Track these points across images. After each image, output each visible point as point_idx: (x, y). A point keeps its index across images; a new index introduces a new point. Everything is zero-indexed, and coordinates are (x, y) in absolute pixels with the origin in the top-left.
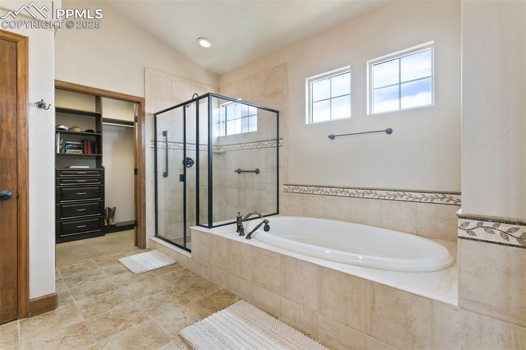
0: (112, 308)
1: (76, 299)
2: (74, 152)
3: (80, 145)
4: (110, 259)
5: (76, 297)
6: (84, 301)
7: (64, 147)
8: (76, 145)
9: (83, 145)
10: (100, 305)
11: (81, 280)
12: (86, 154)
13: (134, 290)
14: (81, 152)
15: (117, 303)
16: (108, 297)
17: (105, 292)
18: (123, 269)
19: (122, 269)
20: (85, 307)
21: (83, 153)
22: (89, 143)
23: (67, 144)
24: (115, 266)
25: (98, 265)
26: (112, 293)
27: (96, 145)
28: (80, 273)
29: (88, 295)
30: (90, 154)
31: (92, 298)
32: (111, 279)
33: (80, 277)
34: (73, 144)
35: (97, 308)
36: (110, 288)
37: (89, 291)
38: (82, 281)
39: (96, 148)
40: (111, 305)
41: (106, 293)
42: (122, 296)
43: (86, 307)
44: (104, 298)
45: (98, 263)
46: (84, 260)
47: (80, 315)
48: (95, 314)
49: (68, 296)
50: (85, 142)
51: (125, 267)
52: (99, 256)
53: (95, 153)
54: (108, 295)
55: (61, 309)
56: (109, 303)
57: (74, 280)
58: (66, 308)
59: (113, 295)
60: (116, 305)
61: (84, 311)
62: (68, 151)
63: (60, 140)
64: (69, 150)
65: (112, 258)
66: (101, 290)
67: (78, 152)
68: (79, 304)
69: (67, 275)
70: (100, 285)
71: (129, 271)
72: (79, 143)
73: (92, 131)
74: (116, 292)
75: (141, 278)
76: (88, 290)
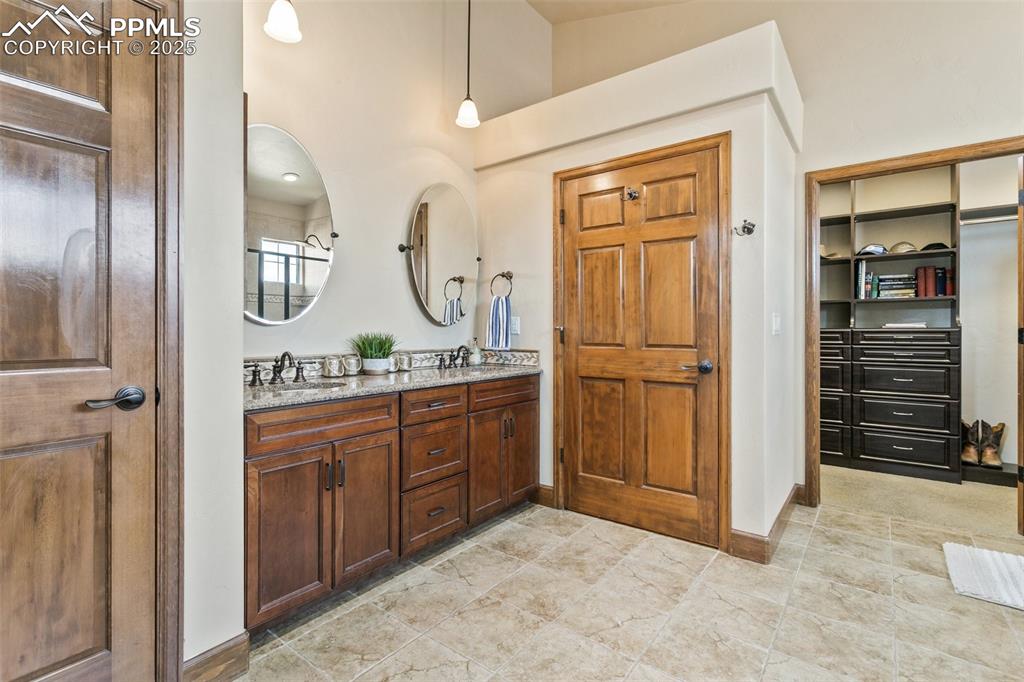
0: (842, 619)
1: (803, 568)
2: (897, 295)
3: (909, 279)
4: (927, 534)
5: (806, 566)
6: (810, 579)
7: (875, 286)
8: (900, 279)
9: (916, 279)
10: (828, 602)
11: (837, 543)
12: (922, 297)
13: (920, 619)
14: (910, 294)
15: (859, 617)
16: (853, 598)
17: (857, 585)
18: (938, 566)
19: (935, 566)
20: (803, 588)
21: (917, 295)
22: (931, 273)
23: (881, 280)
24: (927, 553)
25: (893, 534)
26: (868, 596)
27: (948, 275)
28: (846, 532)
29: (826, 573)
30: (931, 295)
31: (825, 583)
32: (890, 570)
33: (841, 539)
34: (893, 279)
35: (819, 602)
36: (874, 585)
37: (834, 569)
38: (837, 547)
39: (948, 282)
40: (845, 613)
41: (859, 589)
42: (883, 614)
43: (805, 588)
44: (844, 594)
45: (896, 531)
46: (875, 514)
47: (786, 595)
48: (807, 609)
49: (796, 557)
50: (921, 272)
51: (945, 565)
52: (910, 518)
53: (945, 295)
54: (857, 594)
55: (772, 569)
56: (846, 608)
57: (828, 537)
58: (780, 571)
59: (868, 599)
60: (854, 620)
61: (797, 592)
62: (885, 295)
63: (867, 274)
64: (887, 292)
65: (934, 534)
66: (853, 579)
67: (904, 294)
68: (801, 577)
69: (826, 525)
70: (860, 569)
71: (948, 578)
72: (906, 276)
73: (942, 246)
74: (876, 599)
75: (961, 606)
76: (833, 565)
